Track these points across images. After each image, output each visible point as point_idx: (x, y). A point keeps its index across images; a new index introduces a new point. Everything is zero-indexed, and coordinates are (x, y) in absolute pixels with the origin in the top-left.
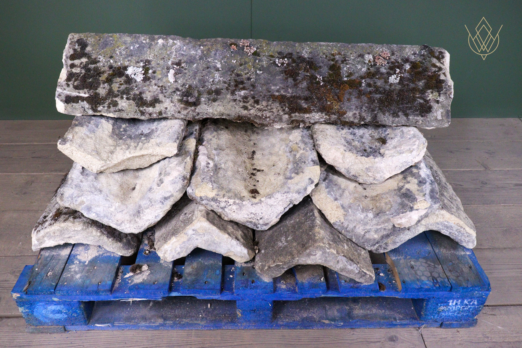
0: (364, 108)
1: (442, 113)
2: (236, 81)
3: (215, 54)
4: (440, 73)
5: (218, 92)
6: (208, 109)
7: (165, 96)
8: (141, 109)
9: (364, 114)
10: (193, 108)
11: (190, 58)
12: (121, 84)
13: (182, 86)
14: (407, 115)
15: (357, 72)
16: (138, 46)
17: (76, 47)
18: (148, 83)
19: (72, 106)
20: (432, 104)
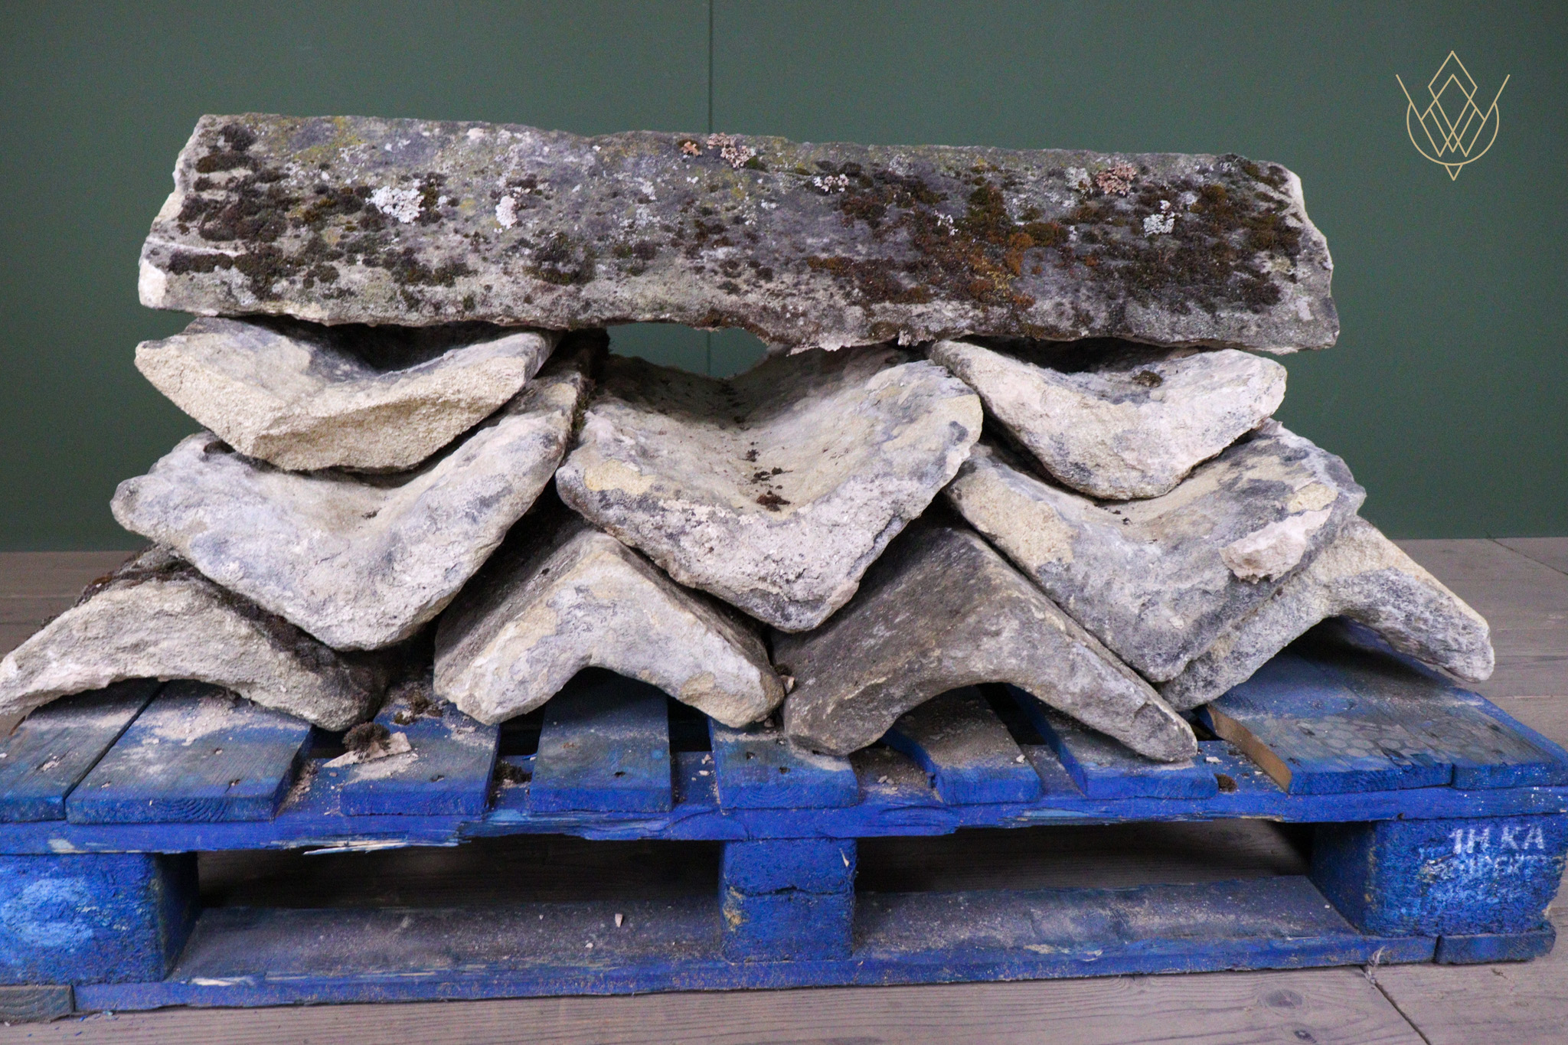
0: (1083, 291)
1: (1310, 305)
2: (699, 224)
3: (637, 165)
4: (1284, 213)
5: (646, 251)
6: (618, 289)
7: (485, 259)
8: (411, 289)
9: (1085, 306)
10: (571, 288)
11: (562, 172)
12: (351, 229)
13: (539, 236)
14: (1211, 308)
15: (1052, 210)
16: (406, 143)
17: (221, 142)
18: (434, 227)
19: (191, 279)
20: (1277, 282)
